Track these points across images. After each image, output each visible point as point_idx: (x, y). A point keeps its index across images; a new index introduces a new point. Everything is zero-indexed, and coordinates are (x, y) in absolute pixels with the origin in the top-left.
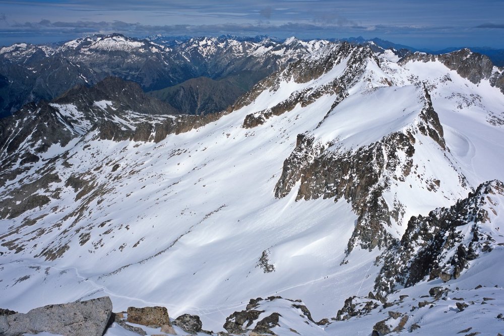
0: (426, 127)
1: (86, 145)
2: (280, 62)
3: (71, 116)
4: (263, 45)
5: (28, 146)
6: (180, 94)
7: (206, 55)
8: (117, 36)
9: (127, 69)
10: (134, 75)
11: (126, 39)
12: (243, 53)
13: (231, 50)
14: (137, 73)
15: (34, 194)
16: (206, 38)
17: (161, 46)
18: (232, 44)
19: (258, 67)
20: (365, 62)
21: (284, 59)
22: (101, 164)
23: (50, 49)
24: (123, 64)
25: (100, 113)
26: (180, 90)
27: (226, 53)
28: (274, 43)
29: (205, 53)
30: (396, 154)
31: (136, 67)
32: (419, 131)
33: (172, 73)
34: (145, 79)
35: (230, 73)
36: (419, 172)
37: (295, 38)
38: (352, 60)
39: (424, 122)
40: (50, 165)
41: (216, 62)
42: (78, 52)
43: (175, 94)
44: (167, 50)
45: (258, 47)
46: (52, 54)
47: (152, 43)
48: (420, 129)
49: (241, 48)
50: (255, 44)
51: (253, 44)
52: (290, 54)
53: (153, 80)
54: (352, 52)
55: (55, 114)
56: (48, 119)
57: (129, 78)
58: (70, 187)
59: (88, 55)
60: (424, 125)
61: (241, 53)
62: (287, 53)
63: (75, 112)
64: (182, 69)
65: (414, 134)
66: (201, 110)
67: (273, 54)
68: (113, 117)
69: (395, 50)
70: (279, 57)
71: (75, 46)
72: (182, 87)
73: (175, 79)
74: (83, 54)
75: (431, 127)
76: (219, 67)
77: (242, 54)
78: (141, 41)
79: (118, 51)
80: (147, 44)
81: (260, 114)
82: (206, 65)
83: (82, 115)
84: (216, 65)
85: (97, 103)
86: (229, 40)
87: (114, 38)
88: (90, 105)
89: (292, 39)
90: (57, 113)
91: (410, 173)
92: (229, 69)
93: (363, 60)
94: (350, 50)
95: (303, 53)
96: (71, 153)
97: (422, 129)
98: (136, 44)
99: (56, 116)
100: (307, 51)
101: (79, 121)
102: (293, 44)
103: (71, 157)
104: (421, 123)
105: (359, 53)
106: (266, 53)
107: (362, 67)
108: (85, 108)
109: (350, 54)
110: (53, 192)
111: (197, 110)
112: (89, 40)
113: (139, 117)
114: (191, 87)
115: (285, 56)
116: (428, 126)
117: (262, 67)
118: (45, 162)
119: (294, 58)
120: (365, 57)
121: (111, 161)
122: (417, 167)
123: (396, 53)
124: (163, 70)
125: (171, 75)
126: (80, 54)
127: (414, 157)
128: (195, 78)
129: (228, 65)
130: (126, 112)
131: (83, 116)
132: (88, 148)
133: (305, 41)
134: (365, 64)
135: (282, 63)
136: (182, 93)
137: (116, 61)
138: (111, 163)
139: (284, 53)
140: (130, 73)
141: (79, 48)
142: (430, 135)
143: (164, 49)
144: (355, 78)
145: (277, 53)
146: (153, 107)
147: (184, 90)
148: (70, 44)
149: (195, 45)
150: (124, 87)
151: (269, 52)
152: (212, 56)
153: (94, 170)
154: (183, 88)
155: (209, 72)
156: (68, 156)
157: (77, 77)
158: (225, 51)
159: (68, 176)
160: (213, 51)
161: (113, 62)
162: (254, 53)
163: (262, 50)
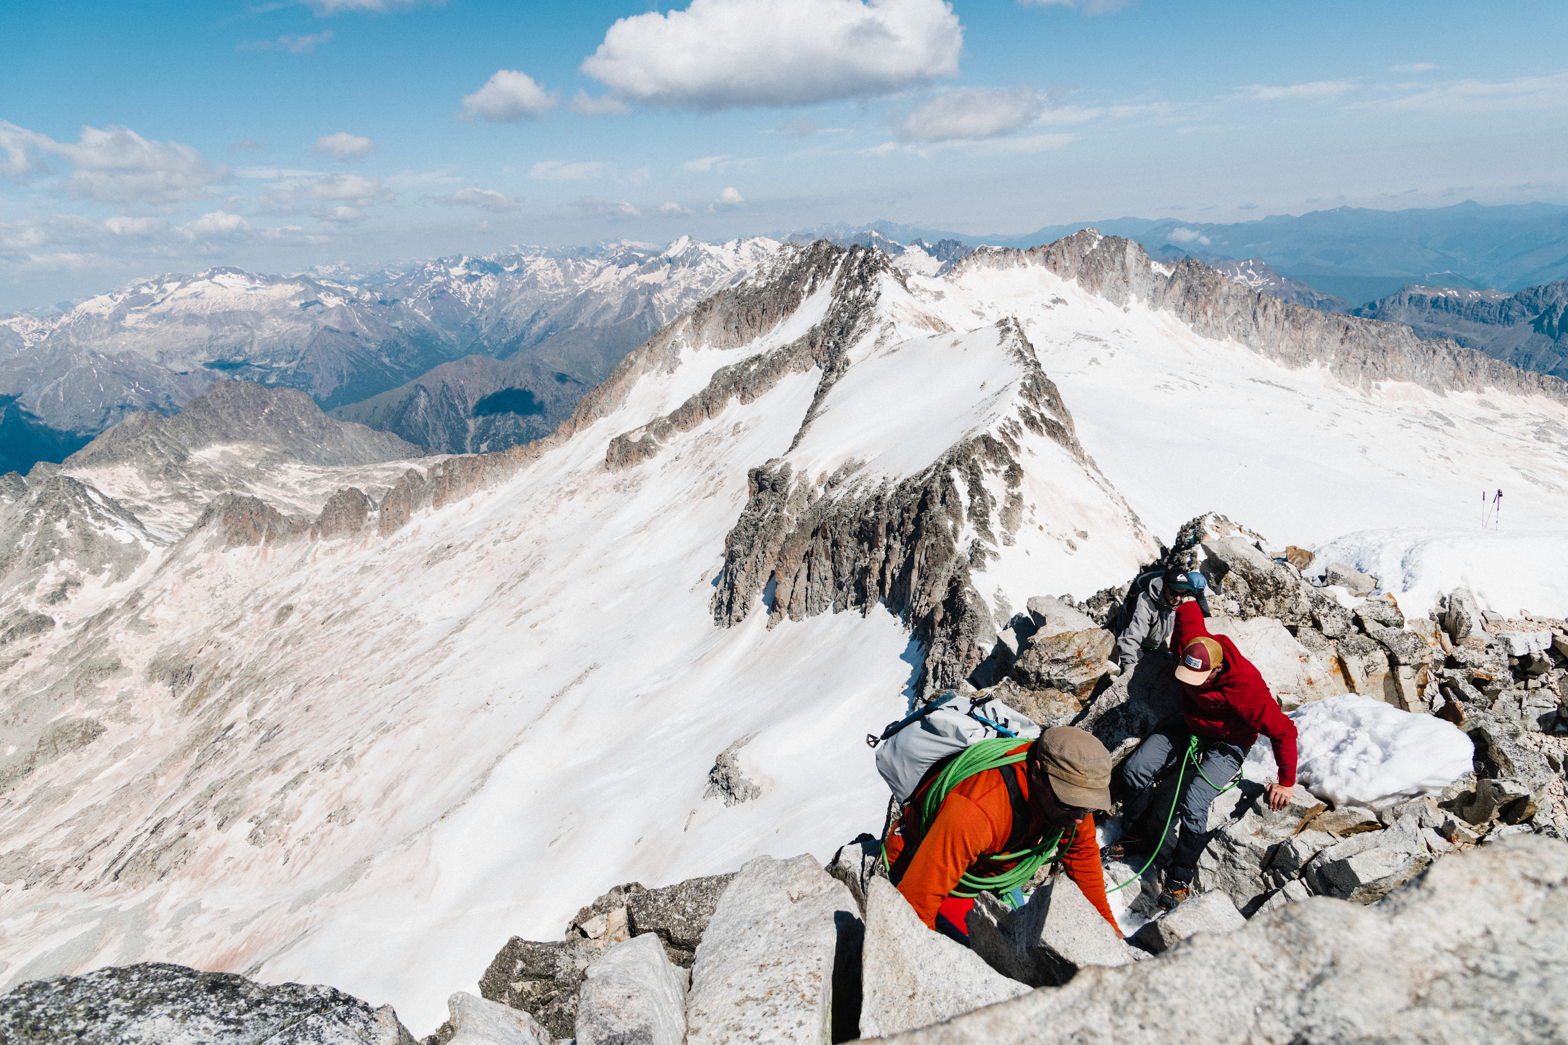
0: (1038, 417)
1: (188, 566)
2: (663, 299)
3: (128, 498)
4: (613, 263)
5: (17, 593)
6: (417, 406)
7: (471, 300)
8: (224, 273)
9: (264, 355)
10: (286, 370)
11: (252, 279)
12: (565, 286)
13: (533, 282)
14: (294, 364)
15: (54, 720)
16: (465, 259)
17: (349, 289)
18: (534, 267)
19: (609, 317)
20: (876, 284)
21: (670, 290)
22: (239, 613)
23: (36, 324)
24: (251, 343)
25: (212, 481)
26: (418, 395)
27: (522, 290)
28: (641, 255)
29: (468, 297)
30: (984, 484)
31: (289, 349)
32: (1025, 429)
33: (389, 356)
34: (317, 376)
35: (540, 339)
36: (1039, 519)
37: (690, 239)
38: (845, 281)
39: (1031, 406)
40: (90, 635)
41: (500, 316)
42: (120, 326)
43: (406, 408)
44: (367, 296)
45: (601, 270)
46: (43, 338)
47: (323, 283)
48: (1026, 423)
49: (559, 273)
50: (592, 262)
51: (589, 263)
52: (684, 278)
53: (341, 377)
54: (840, 262)
55: (85, 496)
56: (67, 512)
57: (272, 380)
58: (158, 685)
59: (149, 332)
60: (1033, 414)
61: (562, 287)
62: (675, 278)
63: (140, 485)
64: (414, 341)
65: (1015, 434)
66: (479, 439)
67: (642, 283)
68: (248, 485)
69: (927, 245)
70: (656, 288)
71: (107, 312)
72: (422, 387)
73: (398, 368)
74: (135, 329)
75: (1049, 415)
76: (509, 328)
77: (564, 290)
78: (292, 281)
79: (232, 312)
80: (310, 288)
81: (642, 434)
82: (473, 326)
83: (160, 489)
84: (501, 323)
85: (197, 456)
86: (525, 259)
87: (218, 278)
88: (179, 461)
89: (684, 242)
90: (90, 493)
91: (1022, 524)
92: (535, 329)
93: (870, 280)
94: (836, 259)
95: (715, 274)
96: (148, 595)
97: (1031, 422)
98: (279, 291)
99: (90, 502)
100: (723, 266)
101: (154, 507)
102: (690, 253)
103: (150, 604)
104: (1027, 410)
105: (856, 264)
106: (624, 283)
107: (870, 296)
108: (167, 472)
109: (837, 269)
110: (111, 704)
111: (468, 442)
112: (145, 290)
113: (320, 476)
114: (444, 385)
115: (671, 285)
116: (1042, 415)
117: (620, 317)
118: (73, 631)
119: (693, 287)
120: (872, 271)
121: (267, 599)
122: (1033, 507)
123: (931, 253)
124: (363, 349)
125: (386, 360)
126: (124, 329)
127: (1023, 488)
128: (452, 360)
129: (533, 320)
130: (283, 468)
131: (162, 493)
132: (195, 575)
133: (713, 243)
134: (875, 288)
135: (666, 301)
136: (422, 401)
137: (231, 339)
138: (268, 605)
139: (669, 278)
140: (275, 365)
141: (118, 316)
142: (1049, 433)
143: (358, 295)
144: (858, 323)
145: (651, 278)
146: (352, 448)
147: (429, 395)
148: (91, 306)
149: (439, 279)
150: (265, 404)
151: (629, 277)
152: (488, 301)
153: (222, 630)
154: (425, 391)
155: (486, 343)
156: (141, 604)
157: (126, 392)
158: (520, 286)
159: (147, 656)
160: (488, 289)
161: (221, 341)
162: (594, 283)
163: (611, 276)
